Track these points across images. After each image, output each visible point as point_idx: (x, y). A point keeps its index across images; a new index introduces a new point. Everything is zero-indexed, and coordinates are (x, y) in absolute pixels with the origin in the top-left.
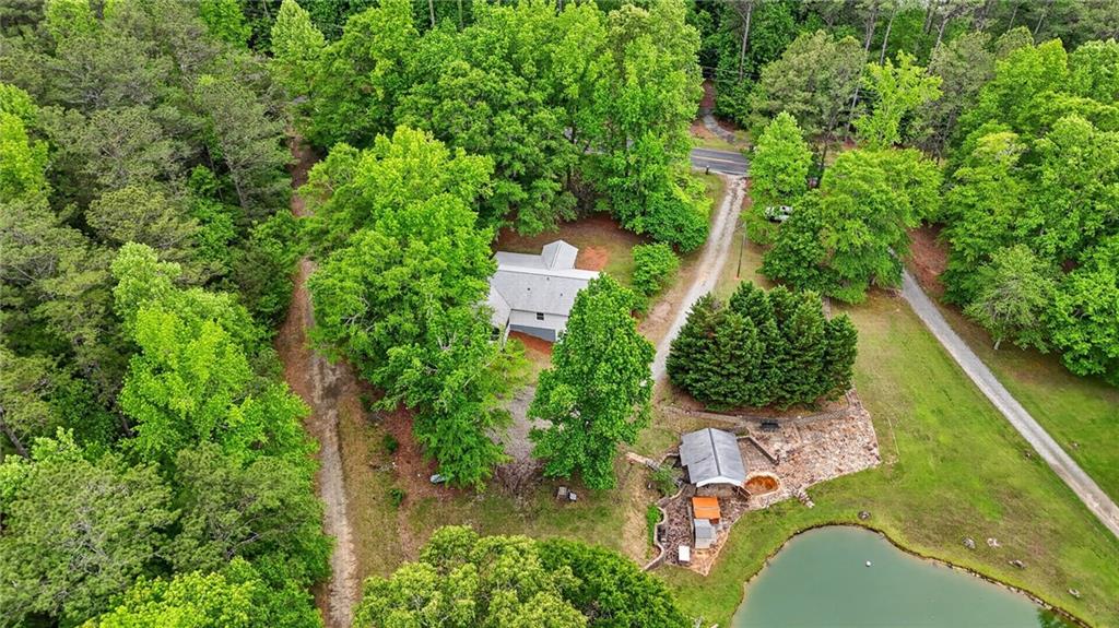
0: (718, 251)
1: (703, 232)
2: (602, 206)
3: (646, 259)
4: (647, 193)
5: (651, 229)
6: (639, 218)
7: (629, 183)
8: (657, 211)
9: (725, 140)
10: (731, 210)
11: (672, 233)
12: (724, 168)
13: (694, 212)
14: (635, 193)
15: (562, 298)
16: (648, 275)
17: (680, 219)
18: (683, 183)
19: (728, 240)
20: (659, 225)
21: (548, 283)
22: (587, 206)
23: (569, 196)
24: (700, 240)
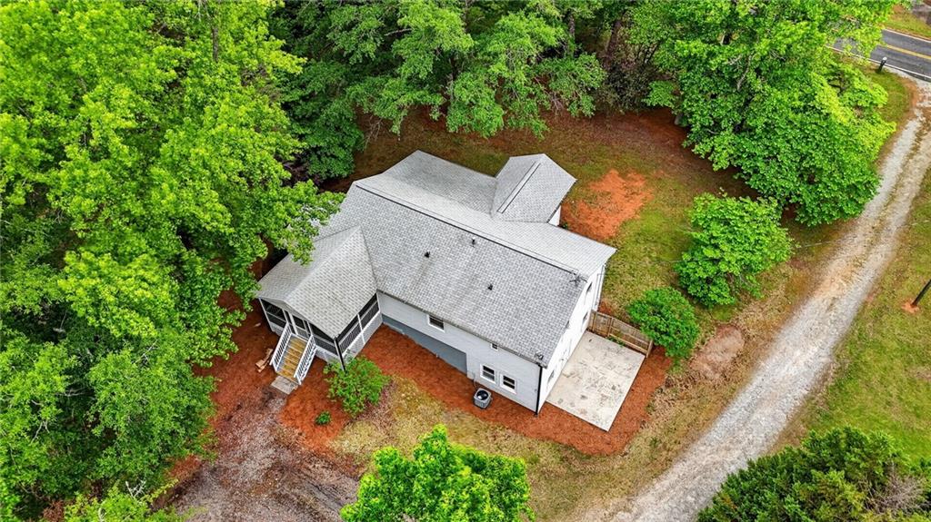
0: (877, 231)
1: (859, 191)
2: (659, 95)
3: (716, 229)
4: (758, 85)
5: (747, 165)
6: (727, 137)
7: (725, 57)
8: (769, 128)
9: (923, 19)
10: (916, 149)
11: (790, 182)
12: (913, 67)
13: (854, 147)
14: (733, 82)
15: (491, 296)
16: (712, 269)
17: (818, 155)
18: (840, 80)
19: (902, 209)
20: (767, 160)
21: (471, 250)
22: (630, 92)
23: (589, 65)
24: (849, 210)
